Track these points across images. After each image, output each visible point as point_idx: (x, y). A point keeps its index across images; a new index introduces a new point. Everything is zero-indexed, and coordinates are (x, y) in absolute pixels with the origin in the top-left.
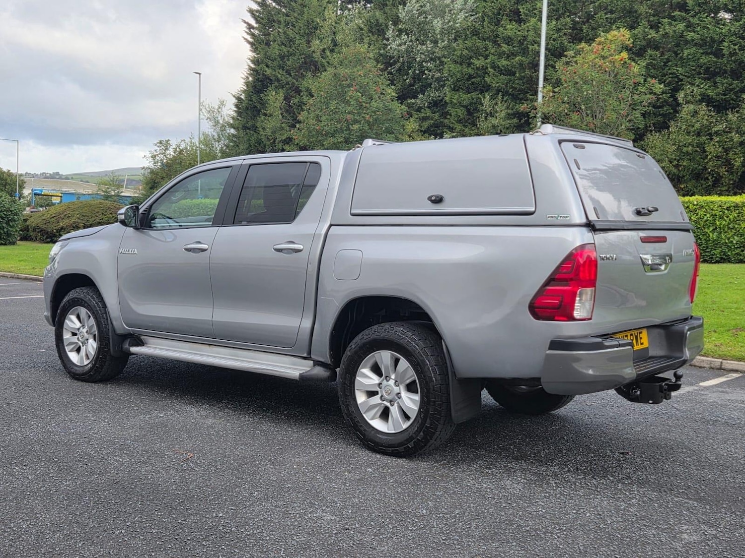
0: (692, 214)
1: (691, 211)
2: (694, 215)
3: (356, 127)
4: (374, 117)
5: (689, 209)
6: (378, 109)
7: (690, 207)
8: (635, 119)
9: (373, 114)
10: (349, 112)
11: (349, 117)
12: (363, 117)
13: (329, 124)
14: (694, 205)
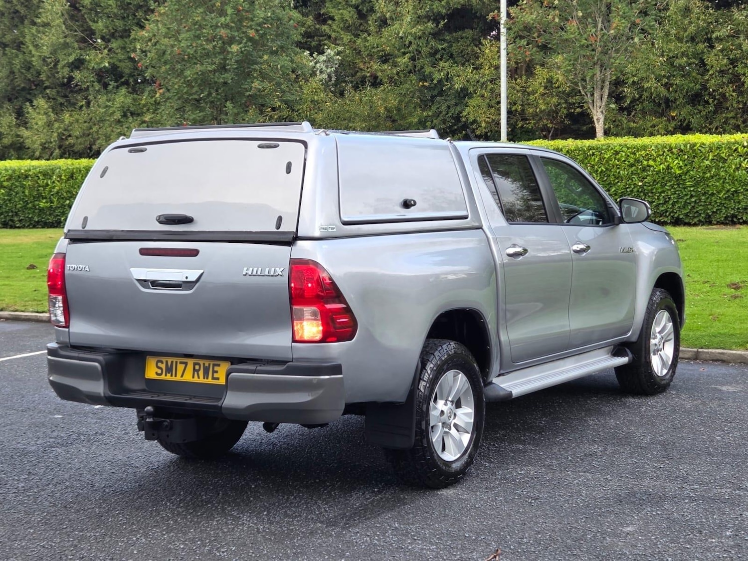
0: (742, 159)
1: (741, 156)
2: (744, 160)
3: (235, 48)
4: (261, 32)
5: (738, 152)
6: (266, 19)
7: (739, 150)
8: (650, 29)
9: (259, 28)
10: (222, 24)
11: (223, 32)
12: (244, 33)
13: (194, 45)
14: (744, 147)
